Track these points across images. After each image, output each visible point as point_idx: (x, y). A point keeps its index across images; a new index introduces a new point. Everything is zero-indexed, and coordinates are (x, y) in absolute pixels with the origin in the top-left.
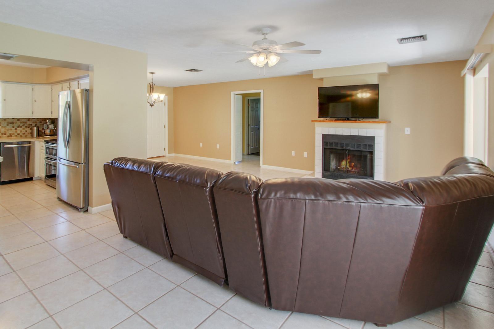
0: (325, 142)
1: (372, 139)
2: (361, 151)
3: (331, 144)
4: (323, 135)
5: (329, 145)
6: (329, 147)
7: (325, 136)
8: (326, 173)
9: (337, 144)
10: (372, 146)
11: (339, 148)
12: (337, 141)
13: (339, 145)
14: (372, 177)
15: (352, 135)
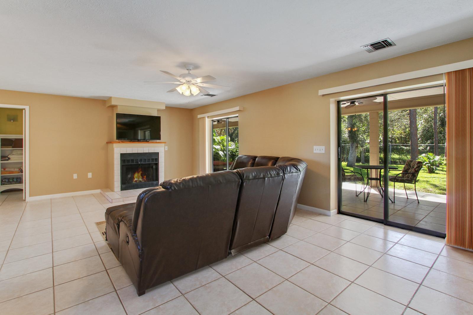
0: (123, 160)
1: (157, 154)
2: (149, 164)
3: (128, 161)
4: (121, 154)
5: (126, 162)
6: (126, 164)
7: (122, 155)
8: (124, 186)
9: (133, 160)
10: (157, 160)
11: (135, 163)
12: (132, 158)
13: (134, 161)
14: (157, 181)
15: (144, 152)
